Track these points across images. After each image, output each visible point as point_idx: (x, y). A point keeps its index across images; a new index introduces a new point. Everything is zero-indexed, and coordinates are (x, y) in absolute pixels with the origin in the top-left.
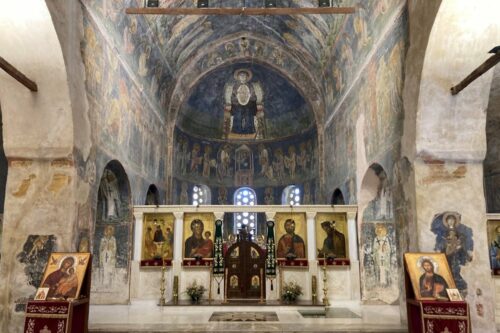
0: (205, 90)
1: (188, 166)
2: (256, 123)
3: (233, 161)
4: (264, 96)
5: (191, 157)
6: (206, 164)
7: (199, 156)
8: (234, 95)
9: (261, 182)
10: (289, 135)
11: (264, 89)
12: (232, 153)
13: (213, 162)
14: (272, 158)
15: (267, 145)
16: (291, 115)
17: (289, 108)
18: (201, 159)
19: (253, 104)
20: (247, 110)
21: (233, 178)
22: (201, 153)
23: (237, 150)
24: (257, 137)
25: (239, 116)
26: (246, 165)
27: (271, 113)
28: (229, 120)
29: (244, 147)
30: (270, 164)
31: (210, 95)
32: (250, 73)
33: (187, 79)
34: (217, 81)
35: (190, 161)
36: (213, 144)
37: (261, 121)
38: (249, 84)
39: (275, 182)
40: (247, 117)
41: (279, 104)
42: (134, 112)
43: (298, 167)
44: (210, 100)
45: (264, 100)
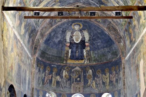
0: (54, 35)
1: (43, 81)
2: (85, 54)
3: (70, 77)
4: (90, 38)
5: (45, 75)
6: (53, 79)
7: (49, 74)
8: (71, 37)
9: (87, 90)
10: (105, 61)
11: (90, 34)
12: (70, 72)
13: (58, 78)
14: (94, 75)
15: (92, 67)
16: (106, 50)
17: (105, 46)
18: (51, 76)
19: (83, 42)
20: (80, 46)
21: (70, 88)
22: (51, 72)
23: (72, 70)
24: (86, 62)
25: (74, 49)
26: (78, 79)
27: (94, 48)
28: (68, 52)
29: (77, 68)
30: (94, 79)
31: (57, 37)
32: (81, 24)
33: (44, 29)
34: (61, 29)
35: (45, 78)
36: (58, 66)
37: (88, 52)
38: (81, 31)
39: (97, 91)
40: (80, 50)
41: (99, 43)
42: (19, 56)
43: (111, 82)
44: (57, 41)
45: (89, 40)
